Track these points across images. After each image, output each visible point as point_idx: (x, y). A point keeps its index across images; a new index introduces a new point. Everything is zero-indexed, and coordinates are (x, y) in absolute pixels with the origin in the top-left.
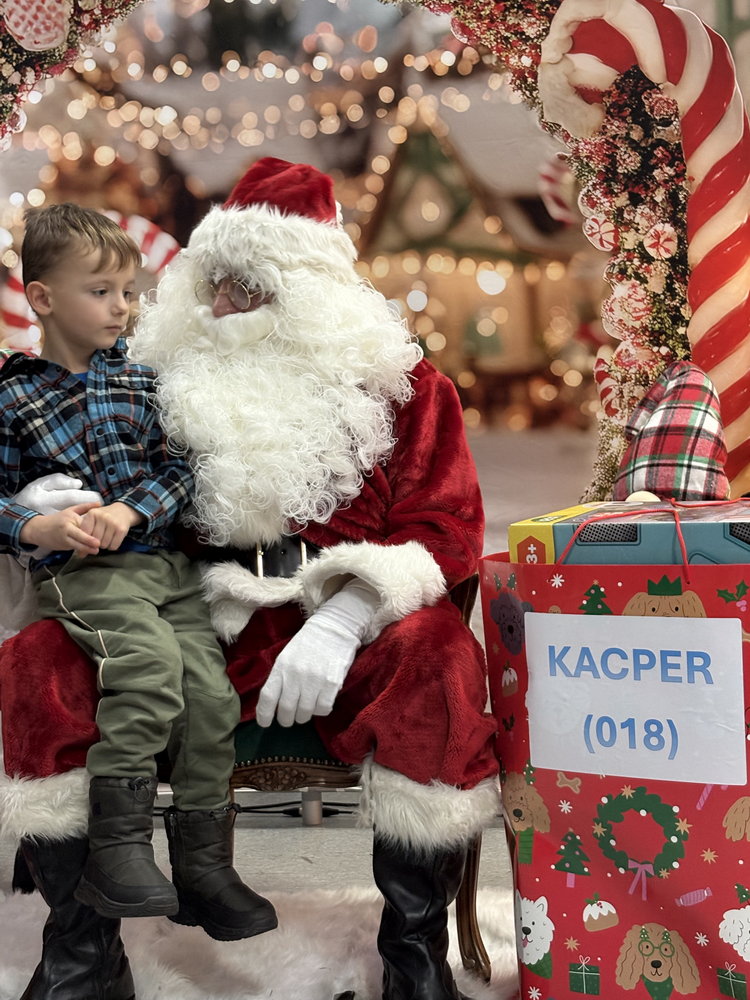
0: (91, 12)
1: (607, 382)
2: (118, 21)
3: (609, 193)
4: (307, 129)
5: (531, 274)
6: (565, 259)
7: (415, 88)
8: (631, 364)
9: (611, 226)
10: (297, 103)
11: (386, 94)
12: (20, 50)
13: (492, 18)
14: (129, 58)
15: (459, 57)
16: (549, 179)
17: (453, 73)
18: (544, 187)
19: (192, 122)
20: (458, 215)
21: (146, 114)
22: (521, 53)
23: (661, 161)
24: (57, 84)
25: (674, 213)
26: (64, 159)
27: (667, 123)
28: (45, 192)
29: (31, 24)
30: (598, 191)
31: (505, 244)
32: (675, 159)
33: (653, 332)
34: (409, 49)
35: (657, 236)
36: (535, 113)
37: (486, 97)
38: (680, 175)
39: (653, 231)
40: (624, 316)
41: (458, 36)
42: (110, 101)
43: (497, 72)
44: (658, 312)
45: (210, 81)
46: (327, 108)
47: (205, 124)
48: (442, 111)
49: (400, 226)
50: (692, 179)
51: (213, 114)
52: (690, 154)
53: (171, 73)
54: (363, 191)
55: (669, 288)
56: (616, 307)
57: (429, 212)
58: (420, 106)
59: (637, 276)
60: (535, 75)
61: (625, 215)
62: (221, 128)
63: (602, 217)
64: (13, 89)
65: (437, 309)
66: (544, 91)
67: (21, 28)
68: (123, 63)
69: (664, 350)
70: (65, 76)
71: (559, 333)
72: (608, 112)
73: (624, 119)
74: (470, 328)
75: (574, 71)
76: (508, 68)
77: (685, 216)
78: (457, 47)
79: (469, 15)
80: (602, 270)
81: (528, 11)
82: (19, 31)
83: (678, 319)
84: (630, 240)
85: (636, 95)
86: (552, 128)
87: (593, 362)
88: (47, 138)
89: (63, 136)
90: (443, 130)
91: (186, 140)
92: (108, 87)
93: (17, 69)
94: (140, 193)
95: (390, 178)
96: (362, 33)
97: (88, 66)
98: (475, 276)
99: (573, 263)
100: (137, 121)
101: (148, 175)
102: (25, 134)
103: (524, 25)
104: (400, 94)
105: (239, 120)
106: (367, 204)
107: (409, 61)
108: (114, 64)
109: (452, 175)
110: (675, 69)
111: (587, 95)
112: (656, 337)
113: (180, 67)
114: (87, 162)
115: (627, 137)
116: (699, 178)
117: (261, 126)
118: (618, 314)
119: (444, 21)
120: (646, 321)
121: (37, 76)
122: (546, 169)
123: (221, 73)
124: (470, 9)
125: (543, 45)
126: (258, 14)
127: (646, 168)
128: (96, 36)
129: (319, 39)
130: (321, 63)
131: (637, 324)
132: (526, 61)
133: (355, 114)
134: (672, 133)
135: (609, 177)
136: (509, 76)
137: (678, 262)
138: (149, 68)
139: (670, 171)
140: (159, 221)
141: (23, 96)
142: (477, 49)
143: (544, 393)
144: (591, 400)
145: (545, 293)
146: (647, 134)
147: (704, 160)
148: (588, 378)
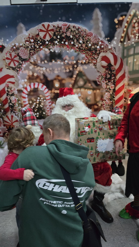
0: (32, 53)
1: (104, 105)
2: (36, 54)
3: (106, 80)
4: (64, 71)
5: (95, 91)
6: (99, 89)
7: (80, 65)
8: (107, 103)
9: (106, 85)
10: (63, 67)
11: (75, 66)
12: (22, 58)
13: (90, 55)
14: (38, 60)
15: (86, 61)
16: (98, 78)
17: (85, 63)
18: (97, 80)
19: (48, 70)
20: (85, 83)
21: (41, 68)
22: (94, 61)
23: (113, 76)
24: (28, 64)
25: (114, 83)
26: (29, 75)
27: (114, 71)
28: (27, 79)
29: (23, 54)
30: (104, 80)
31: (91, 87)
32: (115, 76)
33: (110, 99)
34: (79, 60)
35: (112, 86)
36: (96, 69)
37: (89, 67)
38: (115, 78)
39: (111, 86)
40: (107, 97)
41: (86, 58)
42: (36, 66)
43: (91, 63)
44: (111, 96)
45: (50, 64)
46: (67, 68)
47: (50, 70)
48: (83, 69)
49: (77, 85)
50: (117, 79)
51: (51, 69)
52: (117, 75)
53: (45, 63)
54: (72, 80)
55: (113, 94)
56: (106, 96)
57: (81, 83)
58: (80, 68)
59: (109, 92)
60: (96, 64)
61: (108, 84)
62: (52, 71)
63: (105, 84)
64: (21, 64)
65: (82, 96)
66: (97, 66)
67: (22, 55)
68: (37, 61)
69: (112, 101)
70: (29, 63)
71: (98, 99)
72: (106, 69)
73: (108, 70)
74: (86, 99)
75: (102, 63)
76: (93, 63)
77: (115, 84)
78: (85, 59)
79: (87, 55)
80: (104, 91)
81: (96, 54)
82: (21, 55)
83: (114, 97)
84: (108, 87)
85: (110, 67)
86: (98, 71)
87: (103, 103)
88: (27, 72)
89: (29, 71)
90: (84, 72)
91: (47, 72)
92: (35, 64)
93: (21, 61)
94: (41, 80)
95: (76, 78)
96: (72, 57)
97: (32, 61)
98: (87, 92)
99: (100, 90)
100: (40, 69)
101: (42, 77)
102: (24, 71)
103: (95, 56)
104: (77, 66)
105: (55, 70)
106: (73, 82)
107: (79, 61)
108: (36, 61)
109: (84, 78)
110: (115, 64)
111: (103, 67)
112: (111, 100)
113: (46, 62)
114: (33, 75)
115: (108, 73)
116: (118, 79)
117: (58, 70)
118: (106, 97)
119: (84, 56)
120: (110, 98)
121: (25, 62)
122: (97, 77)
123: (52, 63)
124: (87, 54)
125: (98, 59)
126: (57, 54)
127: (111, 77)
128: (33, 56)
129: (66, 58)
130: (66, 61)
131: (108, 98)
132: (95, 62)
133: (71, 69)
134: (114, 72)
135: (106, 78)
136: (93, 64)
137: (114, 90)
138: (41, 61)
139: (114, 78)
140: (44, 84)
141: (23, 65)
142: (88, 60)
143: (96, 107)
144: (102, 108)
145: (97, 94)
146: (111, 72)
147: (118, 76)
148: (102, 105)
